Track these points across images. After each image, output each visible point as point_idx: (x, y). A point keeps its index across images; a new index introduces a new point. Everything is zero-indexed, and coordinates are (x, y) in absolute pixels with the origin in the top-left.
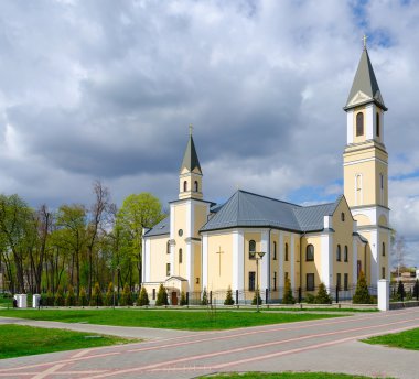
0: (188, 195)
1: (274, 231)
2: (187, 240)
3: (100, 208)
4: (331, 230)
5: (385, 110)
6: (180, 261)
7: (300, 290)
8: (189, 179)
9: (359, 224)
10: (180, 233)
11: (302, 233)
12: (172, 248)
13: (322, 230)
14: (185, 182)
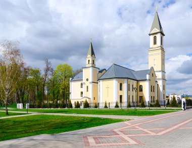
0: (90, 65)
1: (129, 80)
2: (90, 83)
3: (47, 70)
4: (150, 80)
5: (164, 35)
6: (87, 91)
7: (137, 102)
8: (91, 59)
9: (158, 78)
10: (87, 80)
11: (137, 81)
12: (84, 86)
13: (146, 80)
14: (89, 61)
